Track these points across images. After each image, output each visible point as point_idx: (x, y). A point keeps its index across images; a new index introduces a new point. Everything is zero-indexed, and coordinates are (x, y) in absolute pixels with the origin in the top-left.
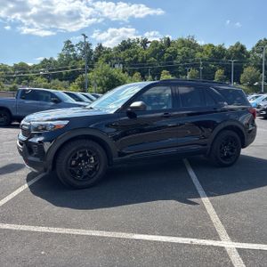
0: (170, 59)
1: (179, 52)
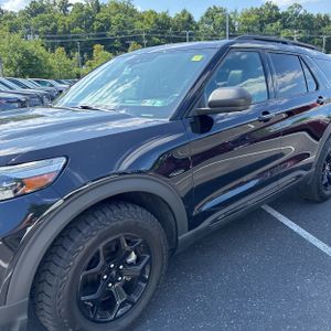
1: (113, 19)
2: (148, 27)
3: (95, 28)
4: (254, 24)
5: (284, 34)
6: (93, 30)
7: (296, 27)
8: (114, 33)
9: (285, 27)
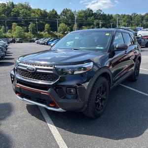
0: (15, 16)
1: (21, 12)
2: (37, 16)
3: (12, 15)
4: (83, 17)
5: (95, 22)
6: (11, 16)
7: (100, 19)
8: (21, 18)
9: (95, 19)
